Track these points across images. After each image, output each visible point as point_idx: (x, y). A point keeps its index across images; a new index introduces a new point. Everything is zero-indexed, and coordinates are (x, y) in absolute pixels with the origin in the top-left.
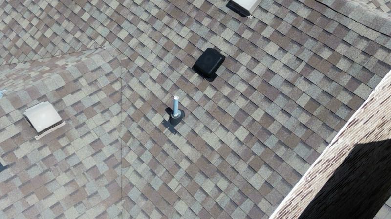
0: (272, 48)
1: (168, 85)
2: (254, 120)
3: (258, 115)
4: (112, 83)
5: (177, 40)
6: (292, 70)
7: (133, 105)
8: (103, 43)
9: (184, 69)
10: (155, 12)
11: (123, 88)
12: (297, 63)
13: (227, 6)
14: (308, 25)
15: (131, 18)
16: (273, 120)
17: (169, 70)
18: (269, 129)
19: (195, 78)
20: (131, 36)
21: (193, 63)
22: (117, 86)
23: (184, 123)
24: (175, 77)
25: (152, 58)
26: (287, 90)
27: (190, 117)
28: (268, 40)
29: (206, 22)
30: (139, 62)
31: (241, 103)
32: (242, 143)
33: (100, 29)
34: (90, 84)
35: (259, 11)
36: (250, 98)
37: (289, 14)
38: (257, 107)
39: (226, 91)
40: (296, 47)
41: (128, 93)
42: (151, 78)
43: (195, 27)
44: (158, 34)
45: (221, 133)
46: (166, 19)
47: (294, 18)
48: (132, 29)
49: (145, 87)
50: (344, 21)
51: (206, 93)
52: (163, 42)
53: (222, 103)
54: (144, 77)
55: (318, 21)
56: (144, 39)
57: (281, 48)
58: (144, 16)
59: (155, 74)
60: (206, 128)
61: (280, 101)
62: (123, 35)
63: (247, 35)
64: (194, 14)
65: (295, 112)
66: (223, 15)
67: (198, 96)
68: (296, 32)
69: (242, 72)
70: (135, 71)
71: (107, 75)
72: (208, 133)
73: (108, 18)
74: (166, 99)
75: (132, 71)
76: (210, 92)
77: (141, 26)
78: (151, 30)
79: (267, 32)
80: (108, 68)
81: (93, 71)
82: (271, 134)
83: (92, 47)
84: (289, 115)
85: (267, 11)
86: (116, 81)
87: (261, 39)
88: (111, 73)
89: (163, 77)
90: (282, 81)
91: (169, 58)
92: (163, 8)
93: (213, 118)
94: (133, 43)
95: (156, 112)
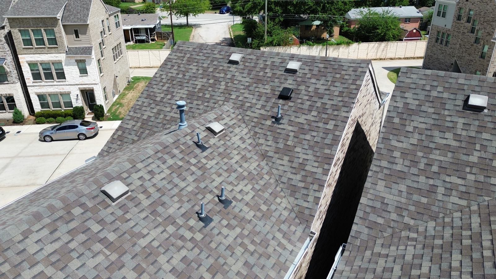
0: (313, 81)
1: (268, 108)
2: (317, 107)
3: (319, 104)
4: (237, 116)
5: (265, 91)
6: (326, 85)
7: (252, 121)
8: (224, 103)
9: (273, 100)
10: (247, 84)
11: (243, 117)
12: (327, 82)
13: (284, 72)
14: (326, 69)
15: (235, 90)
16: (326, 104)
17: (266, 103)
18: (326, 107)
19: (281, 101)
20: (238, 96)
21: (277, 97)
22: (240, 117)
23: (283, 119)
24: (270, 104)
25: (254, 101)
26: (327, 92)
27: (286, 116)
28: (310, 78)
29: (276, 80)
30: (248, 105)
31: (308, 103)
32: (316, 117)
33: (219, 98)
34: (228, 116)
35: (301, 70)
36: (312, 100)
37: (315, 67)
38: (316, 102)
39: (300, 101)
40: (324, 78)
41: (247, 118)
42: (257, 108)
43: (271, 84)
44: (253, 91)
45: (304, 117)
46: (255, 85)
47: (318, 68)
48: (238, 94)
49: (256, 113)
50: (340, 64)
51: (289, 105)
52: (257, 94)
53: (299, 106)
54: (253, 109)
55: (329, 66)
56: (246, 95)
57: (317, 80)
58: (242, 87)
59: (259, 106)
60: (296, 117)
61: (326, 97)
62: (233, 97)
63: (299, 79)
64: (269, 79)
65: (335, 98)
66: (284, 76)
67: (286, 107)
68: (321, 73)
69: (303, 92)
70: (247, 109)
71: (233, 113)
72: (298, 119)
73: (222, 93)
74: (269, 114)
75: (245, 109)
76: (291, 104)
77: (242, 91)
78: (248, 91)
79: (309, 76)
80: (232, 111)
81: (226, 112)
82: (328, 109)
83: (218, 106)
84: (333, 100)
85: (304, 69)
86: (238, 115)
87: (306, 79)
88: (234, 112)
89: (263, 107)
90: (324, 90)
91: (263, 98)
92: (251, 82)
93: (298, 112)
94: (240, 98)
95: (266, 120)
